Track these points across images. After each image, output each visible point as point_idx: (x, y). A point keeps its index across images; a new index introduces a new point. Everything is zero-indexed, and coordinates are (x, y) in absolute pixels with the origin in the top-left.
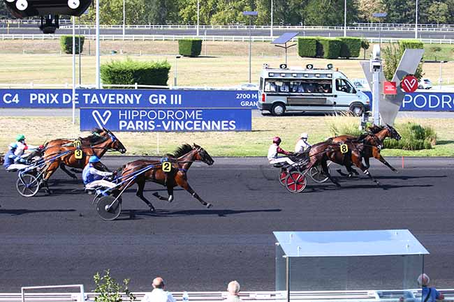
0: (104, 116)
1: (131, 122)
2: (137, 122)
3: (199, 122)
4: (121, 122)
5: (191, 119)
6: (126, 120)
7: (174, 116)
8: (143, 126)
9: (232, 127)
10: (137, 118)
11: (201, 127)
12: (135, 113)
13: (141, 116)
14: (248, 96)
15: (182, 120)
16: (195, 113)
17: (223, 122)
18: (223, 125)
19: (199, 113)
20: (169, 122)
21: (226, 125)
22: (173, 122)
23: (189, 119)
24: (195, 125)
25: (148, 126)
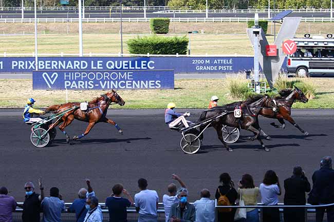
0: (52, 77)
1: (74, 82)
2: (79, 82)
3: (131, 82)
4: (66, 82)
5: (123, 79)
6: (69, 81)
7: (109, 77)
8: (84, 86)
9: (158, 86)
10: (79, 79)
11: (132, 85)
12: (77, 75)
13: (82, 77)
15: (116, 80)
16: (127, 74)
17: (150, 82)
18: (150, 84)
19: (130, 74)
20: (106, 82)
21: (153, 84)
22: (108, 82)
23: (122, 79)
24: (127, 84)
25: (88, 85)
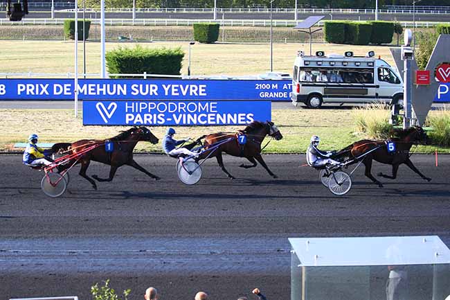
0: (109, 108)
1: (139, 115)
2: (146, 115)
3: (214, 115)
4: (127, 115)
5: (205, 112)
6: (132, 113)
7: (186, 109)
8: (152, 120)
10: (146, 111)
11: (215, 120)
12: (143, 106)
13: (150, 108)
14: (267, 86)
15: (194, 113)
16: (209, 105)
17: (240, 115)
18: (240, 119)
19: (213, 105)
20: (181, 115)
21: (244, 118)
22: (184, 115)
23: (202, 112)
24: (209, 119)
25: (158, 119)
